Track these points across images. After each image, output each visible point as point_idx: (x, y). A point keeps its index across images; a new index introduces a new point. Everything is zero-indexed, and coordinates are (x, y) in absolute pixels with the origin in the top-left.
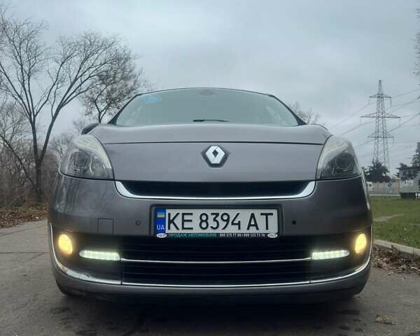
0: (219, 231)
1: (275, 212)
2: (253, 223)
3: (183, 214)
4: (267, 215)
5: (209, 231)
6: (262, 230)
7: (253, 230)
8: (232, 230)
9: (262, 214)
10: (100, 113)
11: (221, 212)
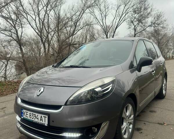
0: (33, 120)
1: (47, 116)
2: (41, 119)
3: (26, 112)
4: (45, 117)
5: (31, 119)
6: (44, 122)
7: (41, 122)
8: (36, 120)
9: (44, 117)
10: (135, 27)
11: (34, 113)
